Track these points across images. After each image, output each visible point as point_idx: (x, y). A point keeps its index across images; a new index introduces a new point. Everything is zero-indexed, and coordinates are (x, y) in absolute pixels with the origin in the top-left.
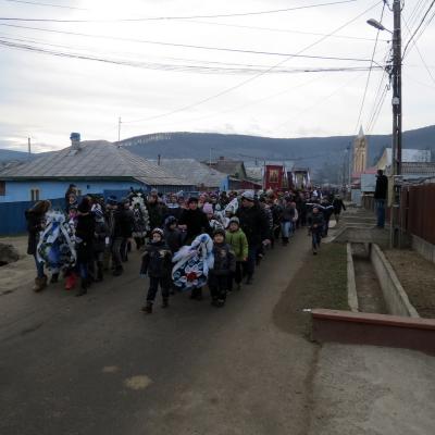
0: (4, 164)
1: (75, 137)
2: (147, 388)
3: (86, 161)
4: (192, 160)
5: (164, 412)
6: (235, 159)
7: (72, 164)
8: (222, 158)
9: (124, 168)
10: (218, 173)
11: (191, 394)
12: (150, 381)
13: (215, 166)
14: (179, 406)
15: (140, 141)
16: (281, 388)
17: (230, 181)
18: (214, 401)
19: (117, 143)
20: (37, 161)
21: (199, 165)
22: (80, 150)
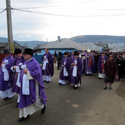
0: (41, 45)
1: (59, 37)
2: (78, 108)
3: (61, 44)
4: (91, 43)
5: (83, 115)
6: (104, 43)
7: (58, 45)
8: (101, 42)
9: (72, 46)
10: (99, 47)
11: (90, 111)
12: (78, 106)
13: (98, 45)
14: (86, 114)
15: (76, 38)
16: (118, 113)
17: (103, 49)
18: (97, 114)
19: (70, 39)
20: (49, 44)
21: (93, 44)
22: (60, 41)
